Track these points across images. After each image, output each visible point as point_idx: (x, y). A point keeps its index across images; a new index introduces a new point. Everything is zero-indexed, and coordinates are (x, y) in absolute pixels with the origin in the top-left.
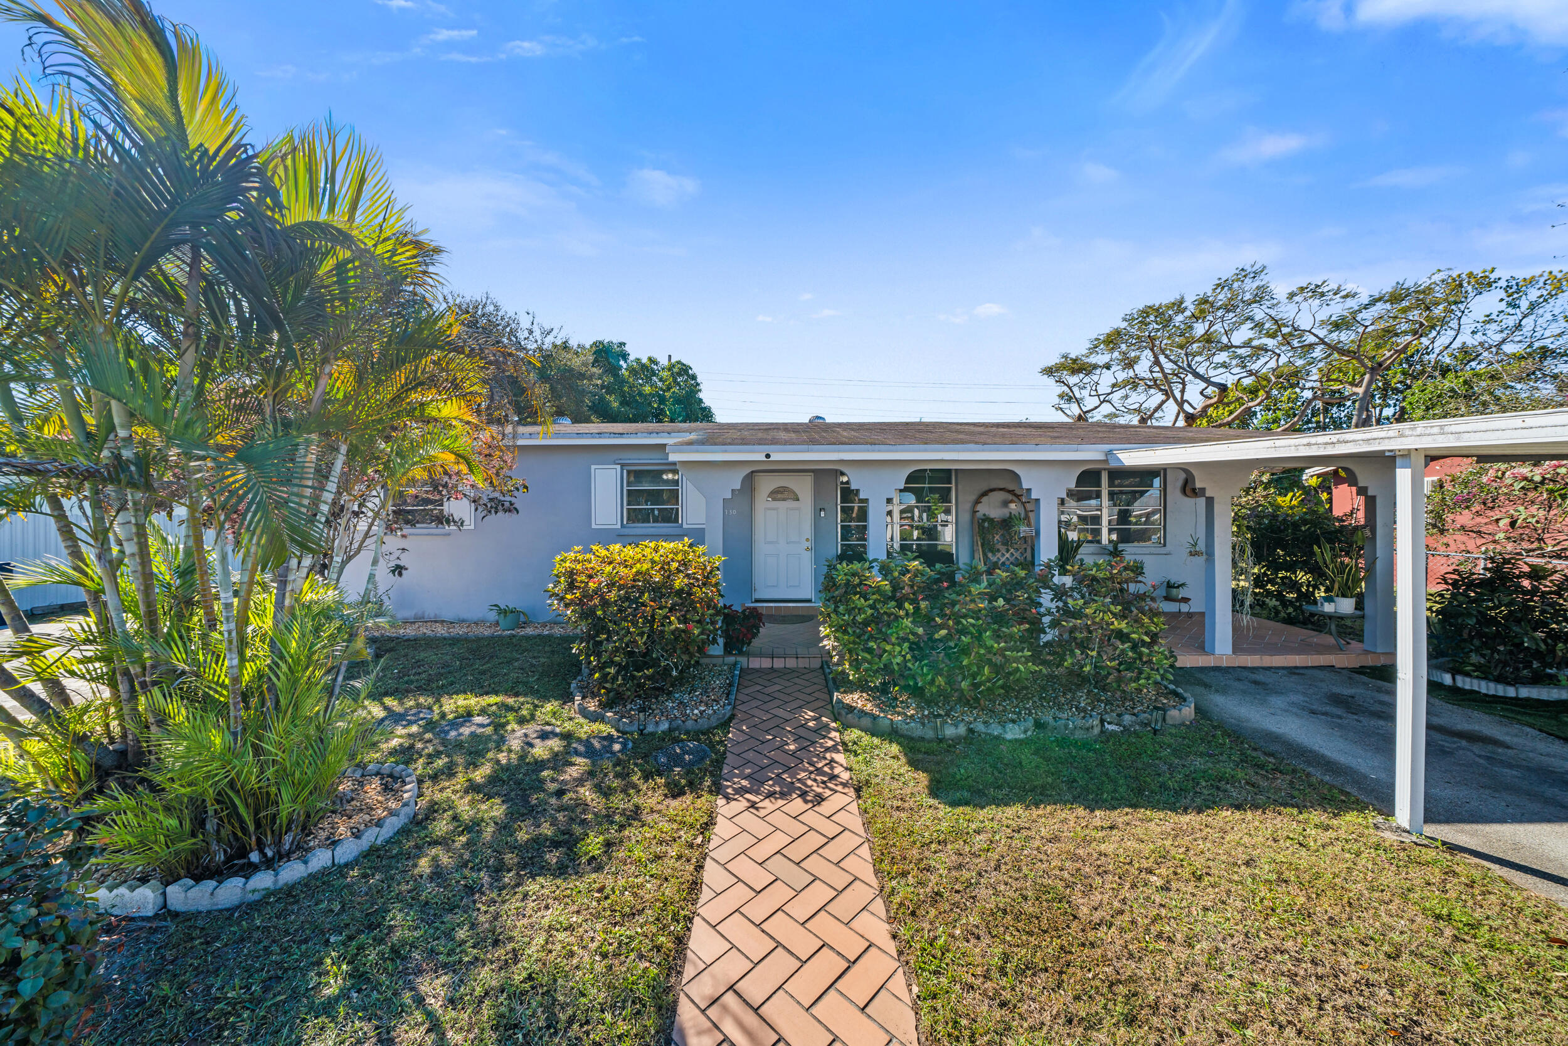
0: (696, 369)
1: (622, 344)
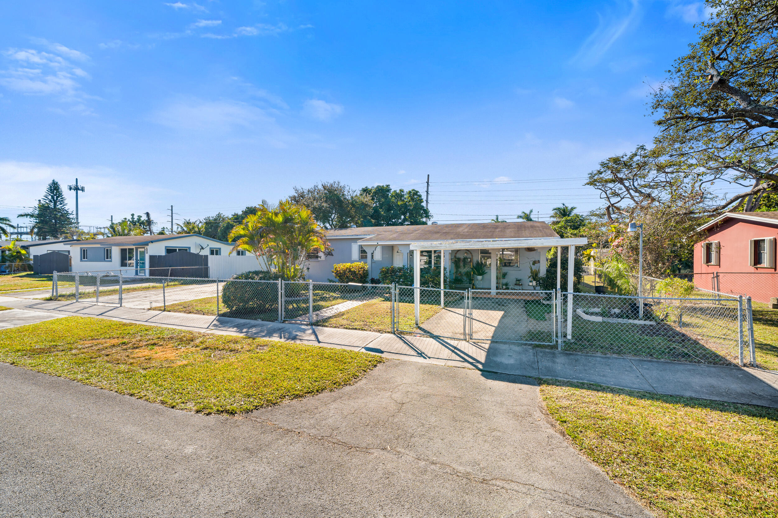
1: (388, 186)
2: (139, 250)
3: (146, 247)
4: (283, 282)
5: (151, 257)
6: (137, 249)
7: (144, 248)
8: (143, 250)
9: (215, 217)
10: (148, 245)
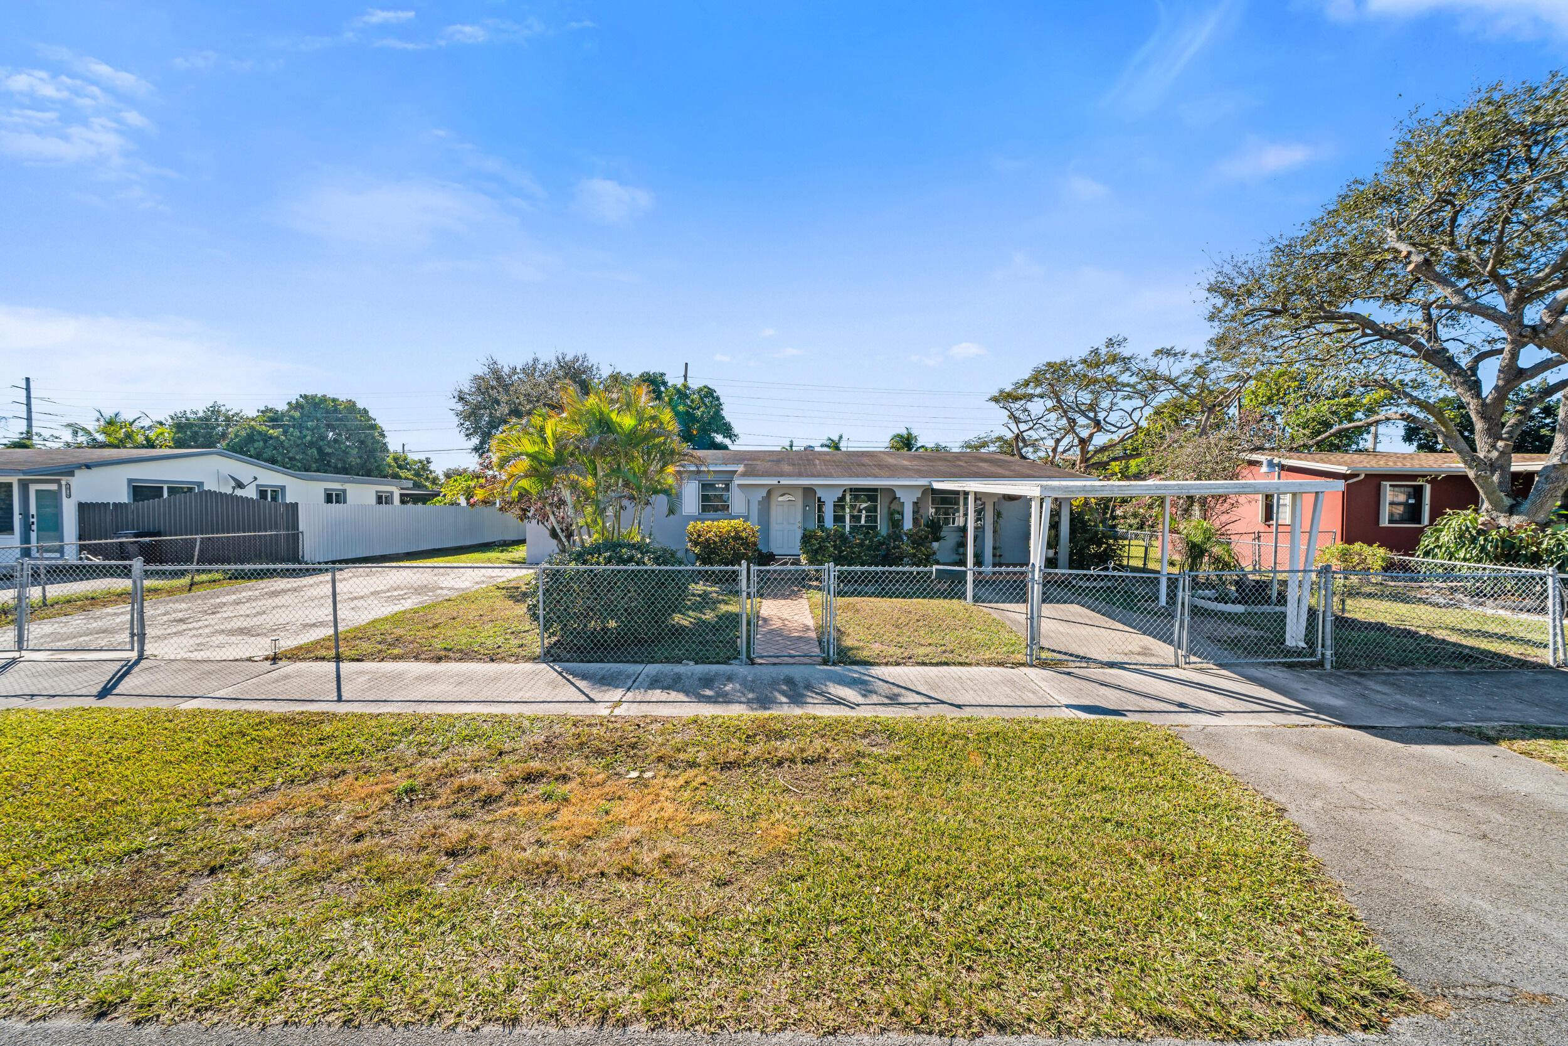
0: (718, 393)
1: (662, 375)
2: (33, 488)
3: (64, 480)
4: (753, 568)
5: (82, 507)
6: (24, 486)
7: (58, 482)
8: (53, 487)
9: (201, 414)
10: (71, 473)
